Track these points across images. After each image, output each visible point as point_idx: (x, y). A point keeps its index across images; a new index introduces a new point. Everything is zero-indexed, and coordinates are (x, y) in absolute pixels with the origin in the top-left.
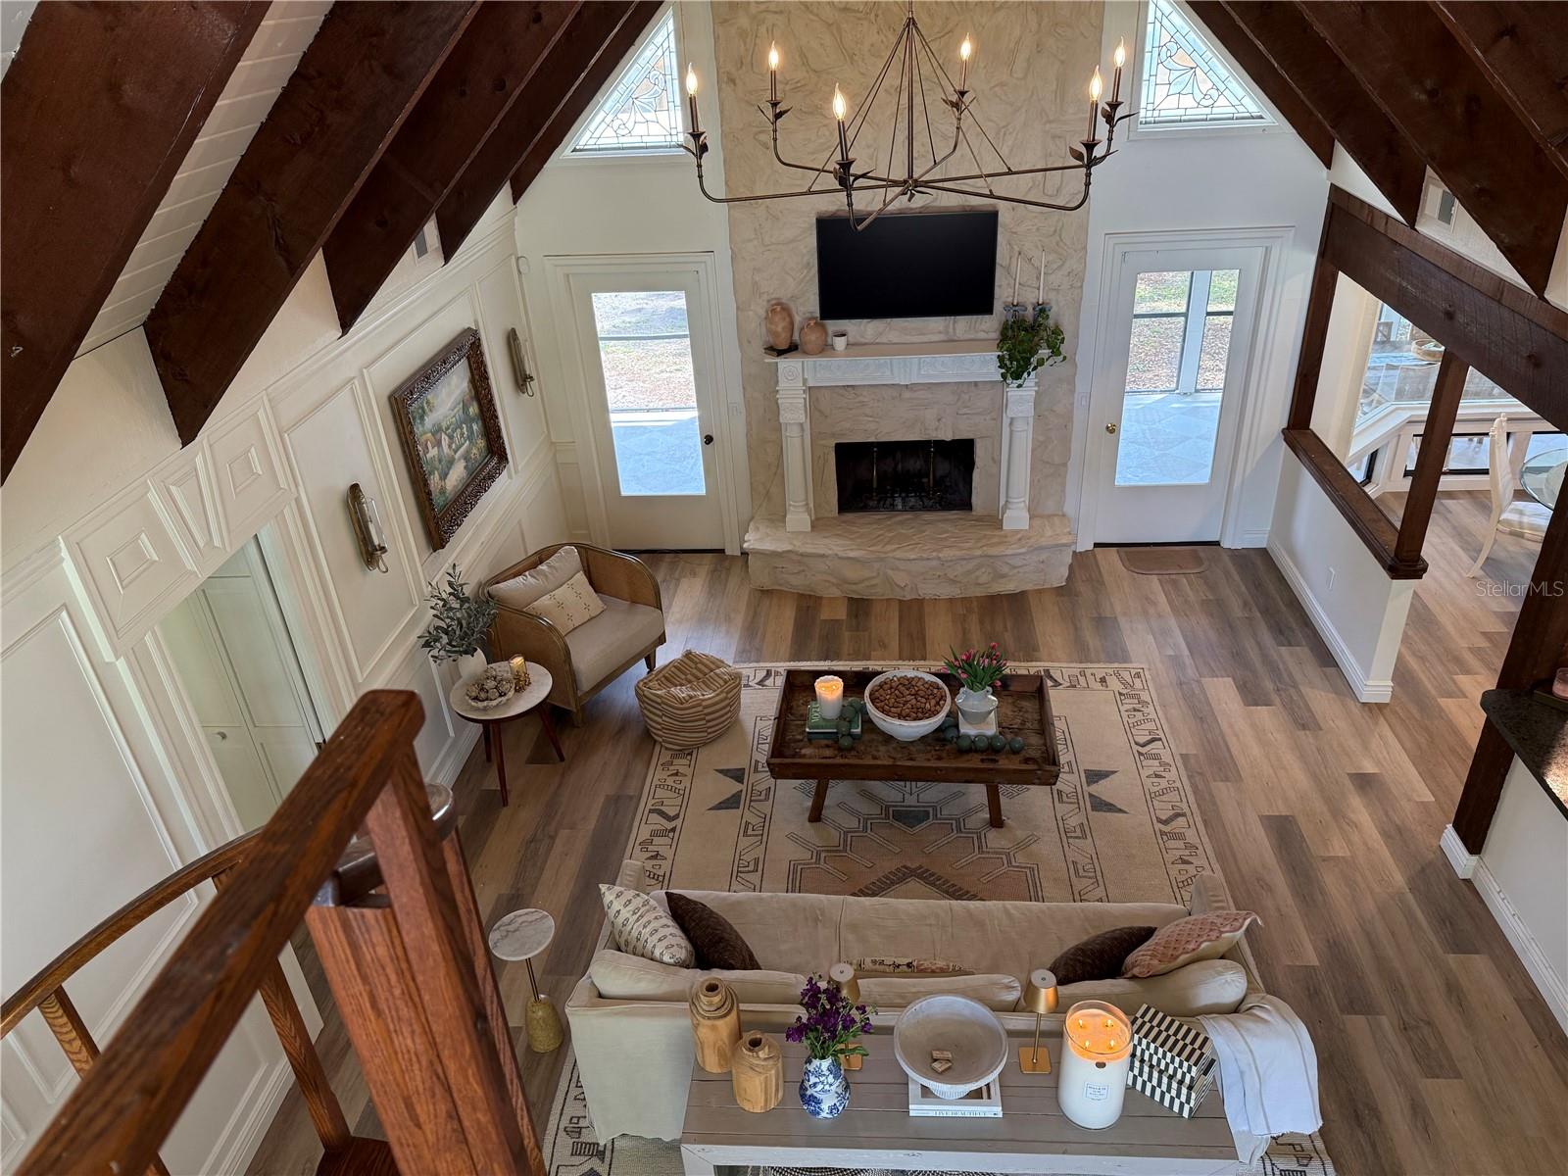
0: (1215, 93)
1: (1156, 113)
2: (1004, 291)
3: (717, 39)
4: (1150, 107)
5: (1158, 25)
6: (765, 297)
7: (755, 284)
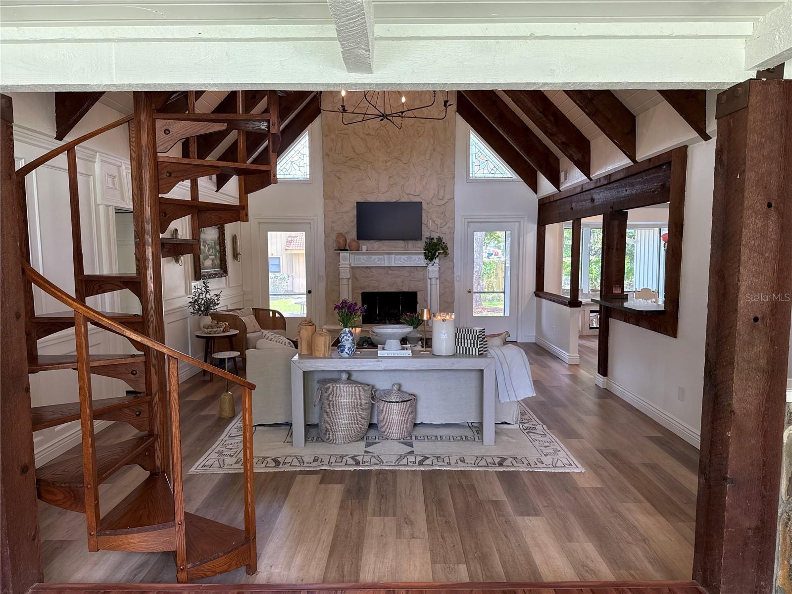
0: (495, 169)
1: (476, 175)
2: (426, 234)
3: (323, 142)
4: (474, 173)
5: (474, 146)
6: (336, 232)
7: (332, 227)
